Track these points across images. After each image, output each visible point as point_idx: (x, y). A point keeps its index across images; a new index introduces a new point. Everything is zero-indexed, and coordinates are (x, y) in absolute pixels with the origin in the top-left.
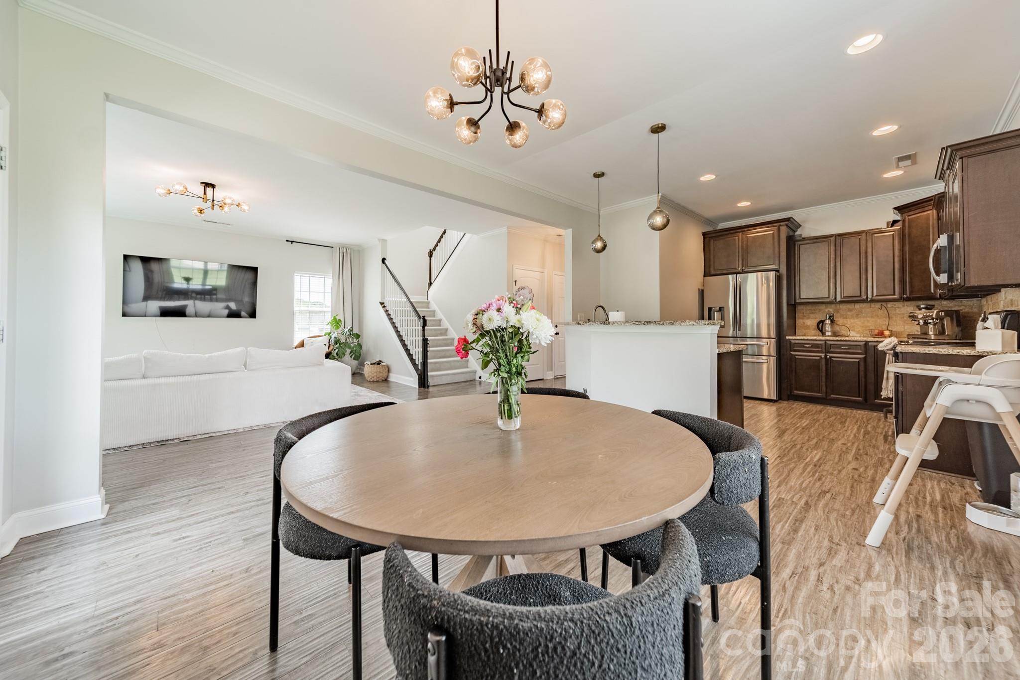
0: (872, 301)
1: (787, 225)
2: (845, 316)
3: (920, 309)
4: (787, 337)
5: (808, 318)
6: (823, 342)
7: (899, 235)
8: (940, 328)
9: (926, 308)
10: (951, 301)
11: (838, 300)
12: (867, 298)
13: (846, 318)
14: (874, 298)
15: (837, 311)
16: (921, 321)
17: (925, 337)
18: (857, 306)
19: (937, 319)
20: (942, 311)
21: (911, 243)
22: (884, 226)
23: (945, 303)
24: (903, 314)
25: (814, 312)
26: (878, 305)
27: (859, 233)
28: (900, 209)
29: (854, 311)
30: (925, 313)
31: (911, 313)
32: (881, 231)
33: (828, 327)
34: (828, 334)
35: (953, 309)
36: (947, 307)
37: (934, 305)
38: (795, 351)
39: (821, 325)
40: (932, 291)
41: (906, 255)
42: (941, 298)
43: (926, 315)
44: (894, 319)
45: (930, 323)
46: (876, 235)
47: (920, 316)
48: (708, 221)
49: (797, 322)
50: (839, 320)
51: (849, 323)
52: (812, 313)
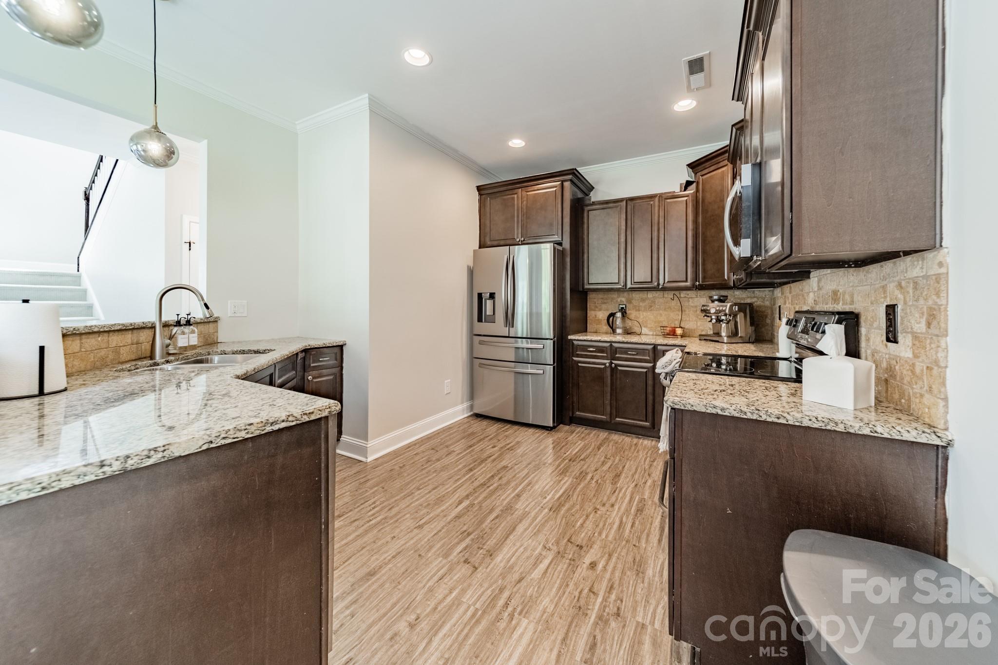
0: (664, 289)
1: (571, 180)
2: (637, 308)
3: (713, 301)
4: (570, 337)
5: (600, 310)
6: (608, 345)
7: (693, 201)
8: (733, 327)
9: (720, 300)
10: (744, 290)
11: (628, 287)
12: (659, 284)
13: (639, 311)
14: (665, 285)
15: (630, 301)
16: (713, 317)
17: (717, 339)
18: (650, 295)
19: (730, 315)
20: (735, 304)
21: (705, 211)
22: (677, 189)
23: (738, 293)
24: (696, 307)
25: (605, 301)
26: (669, 295)
27: (652, 197)
28: (693, 166)
29: (647, 302)
30: (718, 306)
31: (703, 306)
32: (674, 196)
33: (619, 322)
34: (619, 331)
35: (746, 302)
36: (739, 298)
37: (727, 296)
38: (578, 356)
39: (611, 319)
40: (726, 277)
41: (699, 229)
42: (735, 287)
43: (719, 310)
44: (687, 312)
45: (722, 321)
46: (668, 200)
47: (713, 311)
48: (483, 171)
49: (588, 315)
50: (632, 313)
51: (642, 317)
52: (605, 303)
